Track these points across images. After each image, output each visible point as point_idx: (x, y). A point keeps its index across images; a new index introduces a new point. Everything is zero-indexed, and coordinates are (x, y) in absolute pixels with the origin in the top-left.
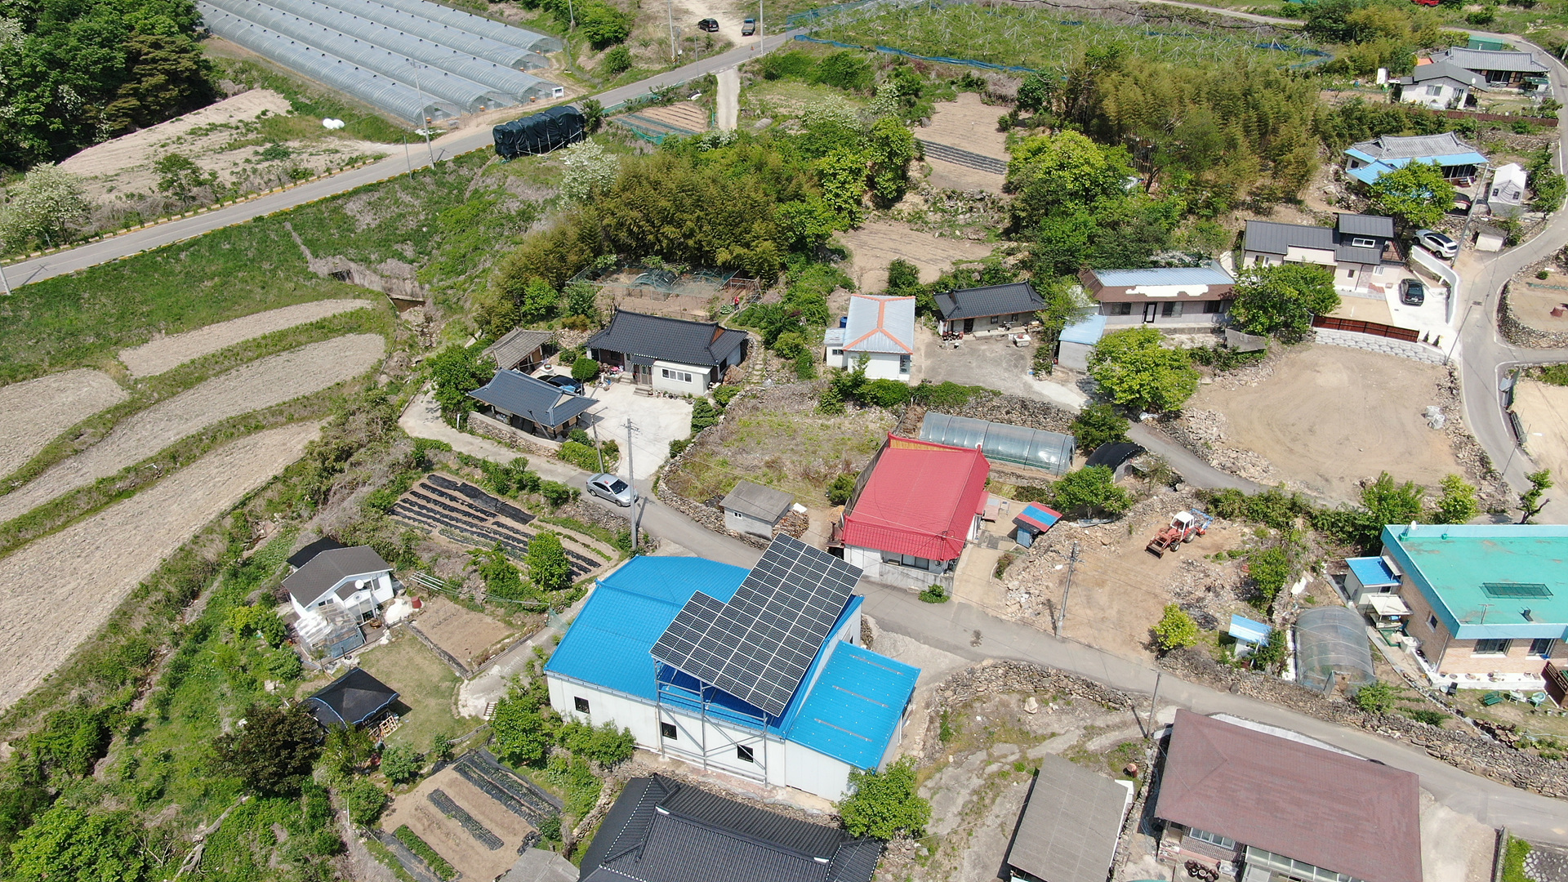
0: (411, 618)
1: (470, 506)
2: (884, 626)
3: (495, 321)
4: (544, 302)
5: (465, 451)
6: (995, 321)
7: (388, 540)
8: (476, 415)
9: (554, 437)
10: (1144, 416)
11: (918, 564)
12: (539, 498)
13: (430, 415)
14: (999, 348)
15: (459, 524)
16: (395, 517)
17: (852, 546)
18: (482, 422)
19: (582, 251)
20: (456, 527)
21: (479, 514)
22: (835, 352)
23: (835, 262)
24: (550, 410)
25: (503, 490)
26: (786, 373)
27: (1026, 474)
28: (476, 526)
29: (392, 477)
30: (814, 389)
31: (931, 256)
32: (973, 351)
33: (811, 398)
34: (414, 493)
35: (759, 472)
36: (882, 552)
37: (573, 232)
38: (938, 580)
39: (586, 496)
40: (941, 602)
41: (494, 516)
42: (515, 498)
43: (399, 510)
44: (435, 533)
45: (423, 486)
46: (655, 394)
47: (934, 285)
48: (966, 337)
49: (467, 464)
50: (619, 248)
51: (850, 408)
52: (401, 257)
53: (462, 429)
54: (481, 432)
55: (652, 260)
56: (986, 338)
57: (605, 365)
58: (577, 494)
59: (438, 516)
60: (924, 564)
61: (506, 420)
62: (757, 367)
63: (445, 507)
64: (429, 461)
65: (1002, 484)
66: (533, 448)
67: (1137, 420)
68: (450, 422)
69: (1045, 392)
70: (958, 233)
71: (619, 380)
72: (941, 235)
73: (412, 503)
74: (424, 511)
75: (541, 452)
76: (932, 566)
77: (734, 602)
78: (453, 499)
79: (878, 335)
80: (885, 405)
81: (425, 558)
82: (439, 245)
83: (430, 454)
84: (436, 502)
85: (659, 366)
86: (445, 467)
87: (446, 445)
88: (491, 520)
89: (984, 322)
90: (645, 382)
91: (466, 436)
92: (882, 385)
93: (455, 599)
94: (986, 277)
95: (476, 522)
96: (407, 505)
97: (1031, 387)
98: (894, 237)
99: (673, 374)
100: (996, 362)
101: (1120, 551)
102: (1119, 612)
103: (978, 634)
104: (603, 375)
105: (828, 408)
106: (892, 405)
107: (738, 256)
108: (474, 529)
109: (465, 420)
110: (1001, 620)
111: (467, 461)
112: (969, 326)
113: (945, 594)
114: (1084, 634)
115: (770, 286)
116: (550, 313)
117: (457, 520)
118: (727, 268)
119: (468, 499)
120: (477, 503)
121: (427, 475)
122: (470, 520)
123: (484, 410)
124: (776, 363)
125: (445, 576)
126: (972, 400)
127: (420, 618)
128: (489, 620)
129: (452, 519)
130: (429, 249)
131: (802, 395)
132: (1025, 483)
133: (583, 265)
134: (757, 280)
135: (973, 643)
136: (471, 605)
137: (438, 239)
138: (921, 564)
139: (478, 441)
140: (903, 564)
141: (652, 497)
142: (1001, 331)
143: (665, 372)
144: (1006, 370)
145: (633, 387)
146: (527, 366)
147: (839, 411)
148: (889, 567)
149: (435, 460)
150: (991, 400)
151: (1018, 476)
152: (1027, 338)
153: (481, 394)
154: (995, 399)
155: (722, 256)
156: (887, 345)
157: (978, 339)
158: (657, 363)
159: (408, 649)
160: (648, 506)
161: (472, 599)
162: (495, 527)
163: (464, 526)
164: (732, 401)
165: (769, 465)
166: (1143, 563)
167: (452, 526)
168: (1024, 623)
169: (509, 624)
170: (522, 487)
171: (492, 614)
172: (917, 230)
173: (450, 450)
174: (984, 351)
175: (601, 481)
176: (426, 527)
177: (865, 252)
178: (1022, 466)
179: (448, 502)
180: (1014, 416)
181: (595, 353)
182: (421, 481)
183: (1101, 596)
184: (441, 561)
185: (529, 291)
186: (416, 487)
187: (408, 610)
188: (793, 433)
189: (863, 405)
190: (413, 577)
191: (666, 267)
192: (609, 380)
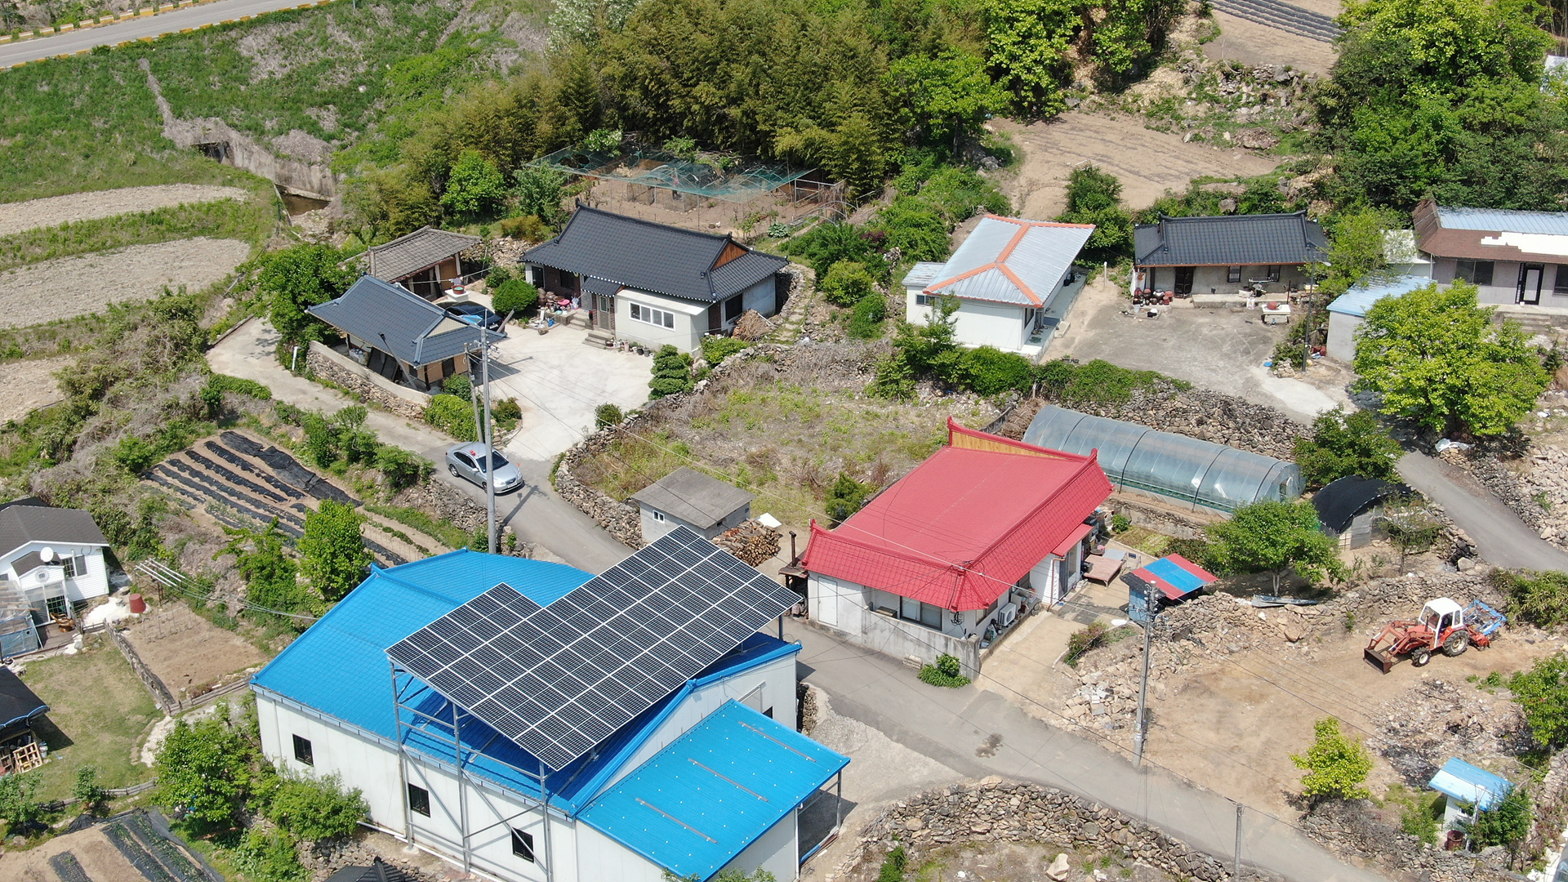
0: (121, 626)
1: (269, 479)
2: (840, 706)
3: (395, 215)
4: (477, 190)
5: (288, 400)
6: (1234, 276)
7: (121, 508)
8: (319, 348)
9: (426, 387)
10: (1444, 446)
11: (928, 618)
12: (376, 476)
13: (259, 349)
14: (1230, 324)
15: (242, 502)
16: (149, 483)
17: (822, 576)
18: (326, 359)
19: (562, 120)
20: (233, 505)
21: (278, 491)
22: (920, 300)
23: (988, 169)
24: (420, 340)
25: (325, 460)
26: (835, 329)
27: (1193, 519)
28: (265, 506)
29: (163, 426)
30: (869, 355)
31: (1161, 170)
32: (1179, 324)
33: (864, 371)
34: (192, 455)
35: (734, 468)
36: (868, 590)
37: (552, 86)
38: (951, 645)
39: (445, 476)
40: (953, 685)
41: (298, 495)
42: (340, 472)
43: (161, 474)
44: (201, 509)
45: (210, 445)
46: (617, 344)
47: (1142, 213)
48: (1177, 302)
49: (286, 419)
50: (632, 122)
51: (924, 391)
52: (314, 129)
53: (299, 371)
54: (323, 375)
55: (681, 144)
56: (1214, 307)
57: (550, 295)
58: (429, 471)
59: (214, 488)
60: (934, 620)
61: (362, 359)
62: (794, 318)
63: (230, 476)
64: (232, 412)
65: (1150, 532)
66: (392, 403)
67: (1431, 451)
68: (284, 361)
69: (1279, 395)
70: (1227, 136)
71: (567, 321)
72: (1196, 138)
73: (183, 468)
74: (197, 480)
75: (402, 410)
76: (947, 623)
77: (560, 608)
78: (246, 467)
79: (993, 274)
80: (984, 392)
81: (170, 539)
82: (381, 114)
83: (231, 400)
84: (219, 469)
85: (627, 298)
86: (255, 423)
87: (262, 389)
88: (293, 500)
89: (1214, 277)
90: (605, 326)
91: (302, 382)
92: (986, 357)
93: (198, 607)
94: (1244, 206)
95: (269, 501)
96: (175, 469)
97: (1257, 385)
98: (1110, 137)
99: (647, 312)
100: (1213, 344)
101: (1317, 654)
102: (1268, 743)
103: (995, 741)
104: (543, 311)
105: (887, 387)
106: (997, 391)
107: (809, 144)
108: (261, 511)
109: (303, 355)
110: (1047, 726)
111: (289, 415)
112: (1184, 282)
113: (962, 672)
114: (1186, 765)
115: (865, 200)
116: (487, 210)
117: (240, 496)
118: (793, 161)
119: (270, 471)
120: (282, 477)
121: (222, 431)
122: (260, 497)
123: (333, 341)
124: (823, 311)
125: (193, 574)
126: (1138, 394)
127: (138, 627)
128: (238, 641)
129: (232, 493)
130: (362, 121)
131: (849, 363)
132: (1187, 534)
133: (563, 144)
134: (840, 184)
135: (980, 752)
136: (221, 619)
137: (380, 105)
138: (928, 619)
139: (315, 390)
140: (902, 617)
141: (547, 487)
142: (1244, 296)
143: (635, 310)
144: (1227, 356)
145: (585, 333)
146: (424, 283)
147: (906, 396)
148: (875, 617)
149: (241, 410)
150: (1172, 397)
151: (1179, 521)
152: (1285, 309)
153: (326, 310)
154: (1180, 397)
155: (785, 141)
156: (1002, 289)
157: (1198, 306)
158: (624, 293)
159: (101, 665)
160: (534, 498)
161: (224, 607)
162: (294, 511)
163: (248, 505)
164: (727, 361)
165: (752, 461)
166: (1352, 676)
167: (226, 501)
168: (1088, 736)
169: (265, 649)
170: (354, 458)
171: (247, 635)
172: (1157, 129)
173: (267, 397)
174: (1202, 325)
175: (467, 452)
176: (190, 500)
177: (1048, 156)
178: (1190, 505)
179: (237, 470)
180: (1210, 430)
181: (537, 273)
182: (210, 439)
183: (1247, 716)
184: (191, 546)
185: (457, 170)
186: (199, 447)
187: (124, 613)
188: (813, 418)
189: (948, 389)
190: (147, 568)
191: (703, 157)
192: (552, 320)
